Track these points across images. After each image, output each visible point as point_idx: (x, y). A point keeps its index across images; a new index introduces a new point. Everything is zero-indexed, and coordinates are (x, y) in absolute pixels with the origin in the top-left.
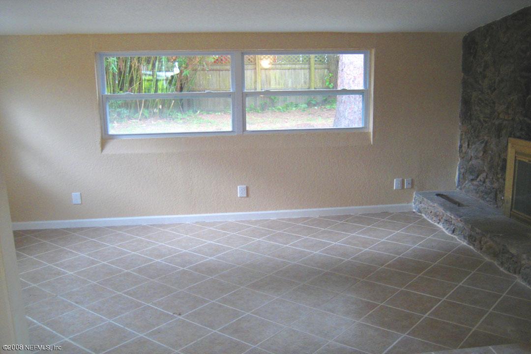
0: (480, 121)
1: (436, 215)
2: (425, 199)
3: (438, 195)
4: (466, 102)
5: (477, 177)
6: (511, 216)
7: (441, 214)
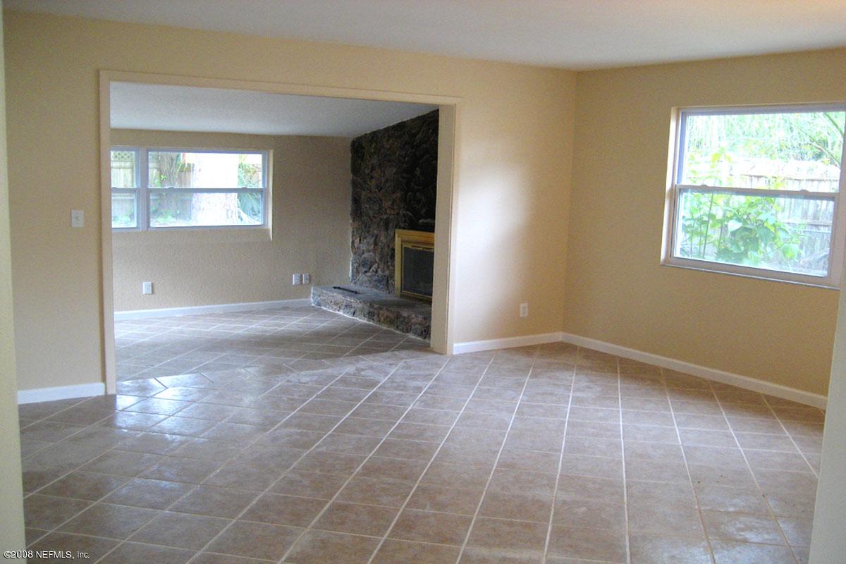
0: (370, 217)
1: (336, 304)
2: (324, 292)
3: (335, 288)
4: (356, 201)
5: (370, 268)
6: (402, 296)
7: (341, 301)
